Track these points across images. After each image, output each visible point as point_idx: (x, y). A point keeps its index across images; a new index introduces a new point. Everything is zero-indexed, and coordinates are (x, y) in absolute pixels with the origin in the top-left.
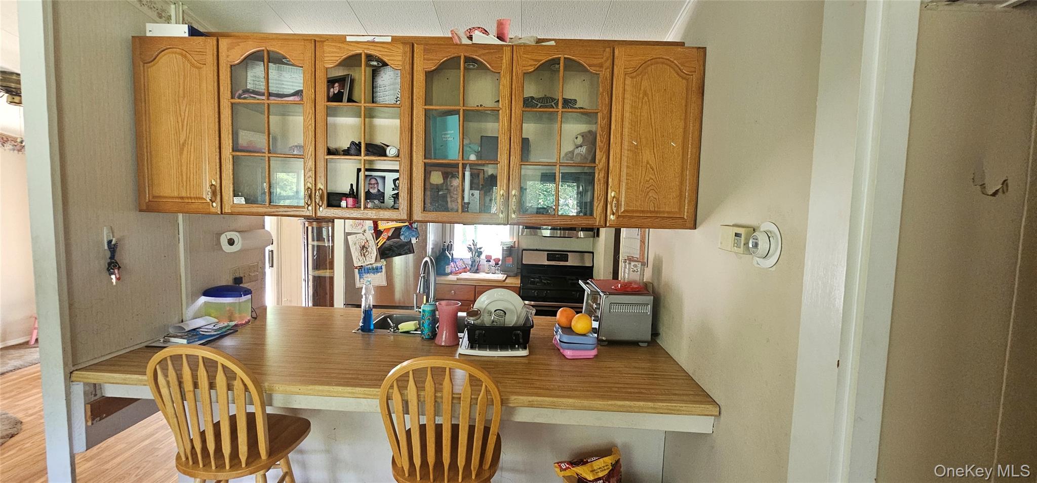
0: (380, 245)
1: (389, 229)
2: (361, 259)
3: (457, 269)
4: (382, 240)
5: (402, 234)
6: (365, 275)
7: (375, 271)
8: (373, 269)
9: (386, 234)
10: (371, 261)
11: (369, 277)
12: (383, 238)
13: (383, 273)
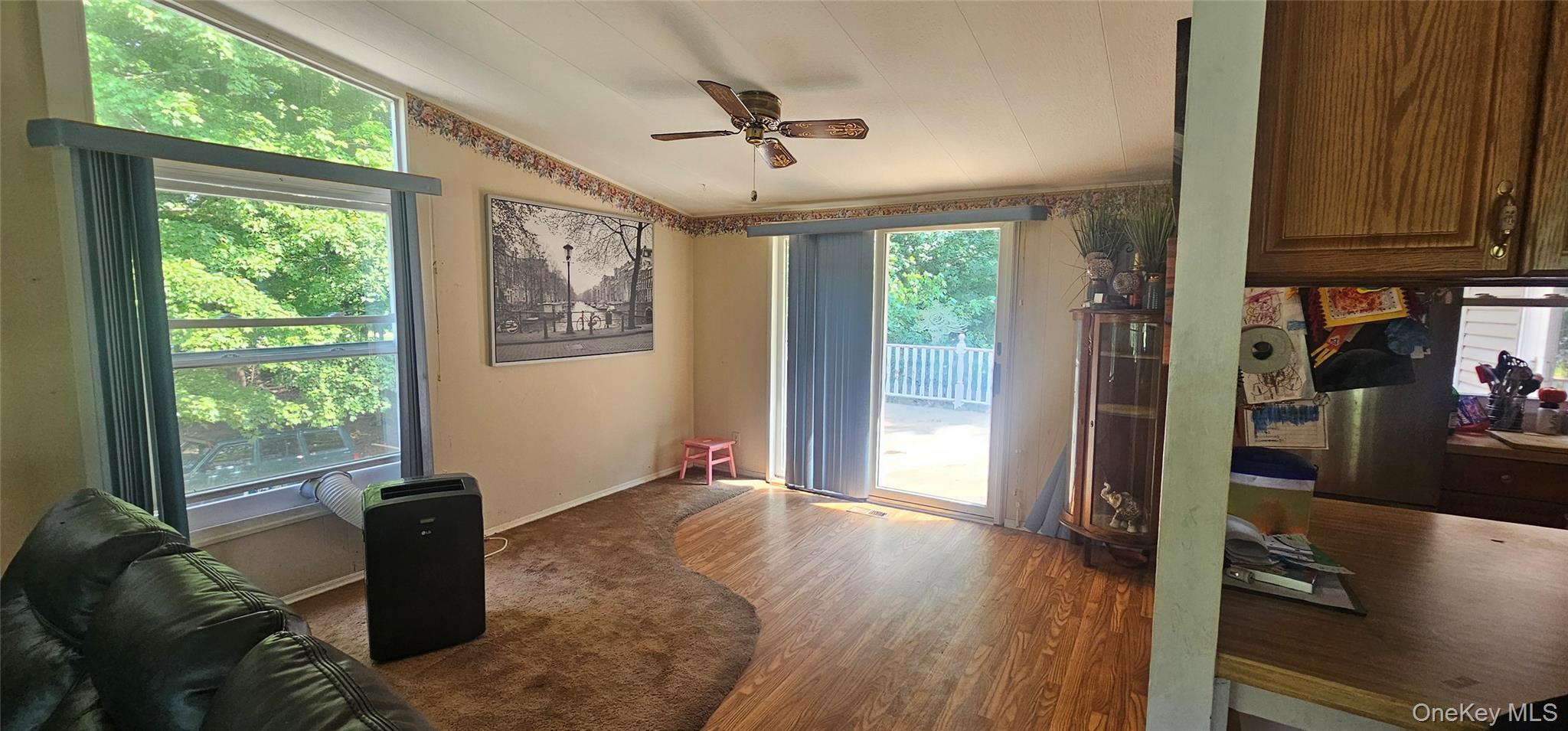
0: (1319, 361)
1: (1346, 328)
2: (1264, 389)
3: (1466, 421)
4: (1327, 350)
5: (1393, 339)
6: (1270, 425)
7: (1299, 415)
8: (1293, 411)
9: (1338, 337)
10: (1293, 394)
11: (1281, 428)
12: (1330, 347)
13: (1320, 422)
